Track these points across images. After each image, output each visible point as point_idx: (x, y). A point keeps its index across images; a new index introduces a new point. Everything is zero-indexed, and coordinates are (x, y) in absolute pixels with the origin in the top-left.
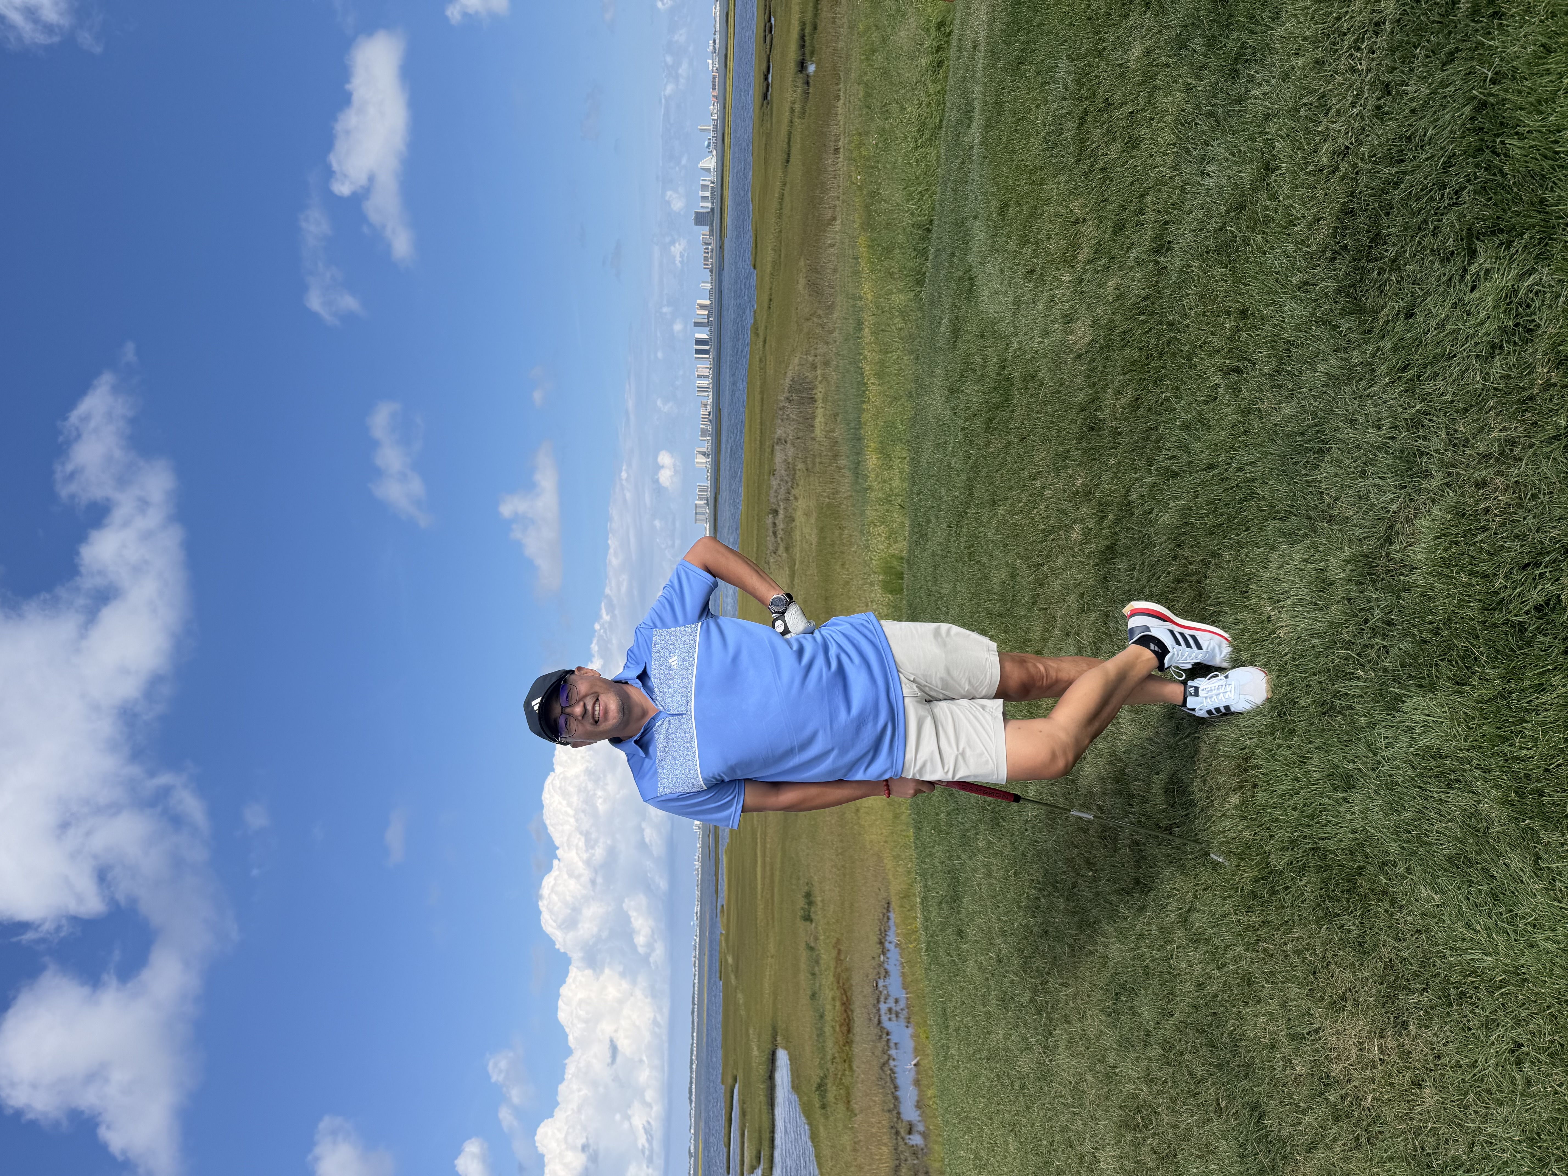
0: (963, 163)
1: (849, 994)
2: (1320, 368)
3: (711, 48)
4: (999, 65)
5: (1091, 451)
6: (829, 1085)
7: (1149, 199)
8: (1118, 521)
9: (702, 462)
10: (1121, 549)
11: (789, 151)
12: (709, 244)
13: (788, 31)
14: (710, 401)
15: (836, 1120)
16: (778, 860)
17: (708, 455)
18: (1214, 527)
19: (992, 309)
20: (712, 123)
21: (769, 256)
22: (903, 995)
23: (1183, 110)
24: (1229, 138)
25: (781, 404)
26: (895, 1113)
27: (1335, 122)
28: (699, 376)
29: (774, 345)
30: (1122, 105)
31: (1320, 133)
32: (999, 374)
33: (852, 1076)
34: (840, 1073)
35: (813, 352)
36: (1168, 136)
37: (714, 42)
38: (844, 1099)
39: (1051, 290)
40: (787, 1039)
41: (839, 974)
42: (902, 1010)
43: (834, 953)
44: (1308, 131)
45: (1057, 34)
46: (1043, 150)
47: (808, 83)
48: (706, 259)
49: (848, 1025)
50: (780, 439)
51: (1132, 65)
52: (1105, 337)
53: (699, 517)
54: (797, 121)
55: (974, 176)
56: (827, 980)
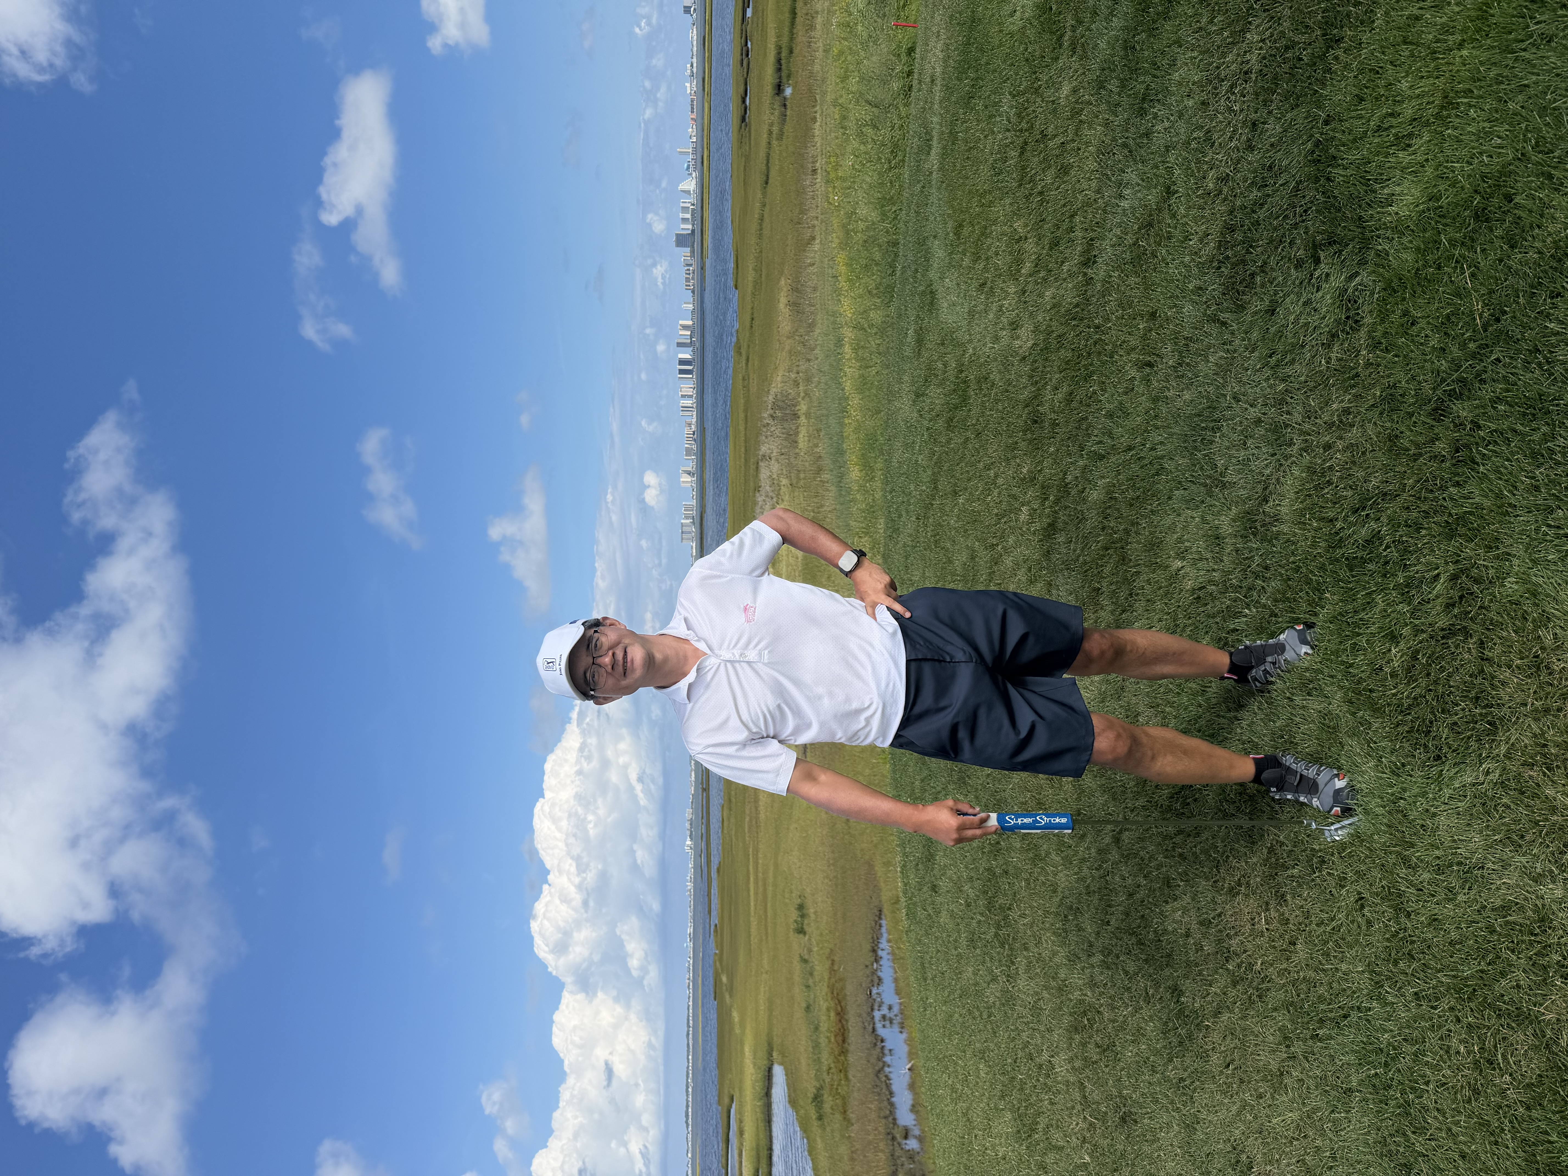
0: (923, 187)
1: (843, 1004)
2: (1211, 359)
3: (689, 71)
4: (953, 99)
5: (1036, 442)
6: (825, 1096)
7: (1077, 219)
8: (1057, 501)
9: (687, 481)
10: (1060, 525)
11: (768, 172)
12: (691, 265)
13: (765, 55)
14: (694, 420)
15: (832, 1131)
16: (771, 874)
17: (693, 474)
18: (1133, 499)
19: (951, 319)
20: (691, 145)
21: (751, 276)
22: (894, 1000)
23: (1103, 142)
24: (1140, 166)
25: (765, 422)
26: (890, 1119)
27: (1218, 154)
28: (683, 396)
29: (756, 363)
30: (1055, 136)
31: (1207, 163)
32: (957, 378)
33: (848, 1086)
34: (836, 1083)
35: (795, 369)
36: (1091, 164)
37: (692, 66)
38: (841, 1108)
39: (999, 300)
40: (783, 1054)
41: (833, 985)
42: (896, 1016)
43: (828, 964)
44: (1198, 161)
45: (1001, 73)
46: (991, 175)
47: (785, 105)
48: (687, 280)
49: (843, 1034)
50: (764, 456)
51: (1062, 102)
52: (1044, 340)
53: (685, 536)
54: (775, 143)
55: (933, 199)
56: (821, 992)
